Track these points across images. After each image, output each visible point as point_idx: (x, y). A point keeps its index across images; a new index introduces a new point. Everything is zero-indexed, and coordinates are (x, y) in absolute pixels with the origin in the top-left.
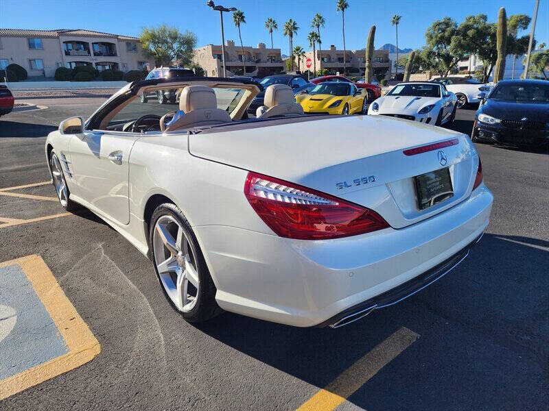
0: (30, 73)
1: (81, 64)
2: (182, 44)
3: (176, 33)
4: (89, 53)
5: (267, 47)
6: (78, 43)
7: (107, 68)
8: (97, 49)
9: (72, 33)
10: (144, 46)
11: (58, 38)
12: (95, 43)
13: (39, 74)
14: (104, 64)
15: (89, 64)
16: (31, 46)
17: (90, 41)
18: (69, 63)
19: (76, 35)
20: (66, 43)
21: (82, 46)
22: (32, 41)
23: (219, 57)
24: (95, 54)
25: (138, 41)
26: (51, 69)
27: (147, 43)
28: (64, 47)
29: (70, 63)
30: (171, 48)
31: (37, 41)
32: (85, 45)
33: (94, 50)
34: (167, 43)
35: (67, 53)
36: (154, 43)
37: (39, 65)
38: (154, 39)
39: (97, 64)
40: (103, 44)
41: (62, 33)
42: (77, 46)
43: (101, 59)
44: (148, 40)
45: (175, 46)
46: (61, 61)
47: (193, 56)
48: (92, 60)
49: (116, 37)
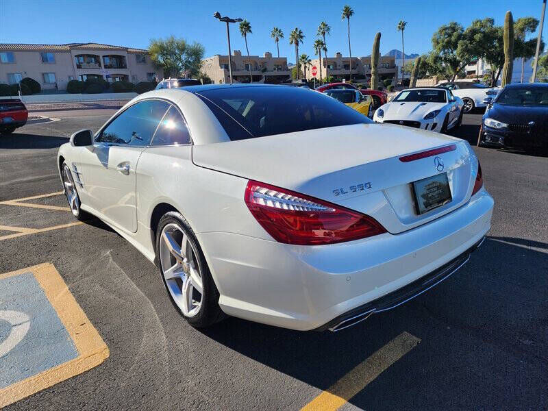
0: (43, 87)
1: (92, 77)
2: (189, 55)
3: (184, 45)
4: (100, 65)
5: (273, 56)
6: (89, 56)
7: (117, 80)
8: (108, 61)
9: (83, 46)
10: (153, 58)
11: (70, 51)
12: (105, 56)
14: (115, 76)
15: (100, 76)
16: (44, 60)
17: (101, 54)
18: (80, 76)
19: (90, 49)
20: (78, 56)
21: (93, 59)
22: (45, 54)
23: (226, 67)
24: (106, 67)
25: (147, 53)
26: (63, 81)
27: (156, 55)
28: (75, 61)
29: (82, 76)
30: (180, 59)
31: (49, 55)
32: (96, 58)
33: (104, 63)
34: (175, 54)
35: (79, 67)
36: (163, 54)
37: (52, 79)
38: (164, 50)
39: (107, 77)
40: (113, 56)
41: (74, 46)
42: (88, 59)
43: (111, 72)
44: (157, 52)
45: (183, 57)
46: (72, 74)
47: (201, 66)
48: (104, 72)
49: (126, 49)
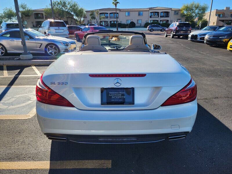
0: (136, 25)
1: (155, 21)
2: (200, 10)
3: (198, 5)
4: (159, 16)
6: (156, 12)
7: (164, 22)
8: (162, 14)
9: (155, 8)
10: (182, 12)
11: (149, 11)
12: (162, 12)
13: (139, 25)
14: (163, 21)
15: (158, 21)
16: (139, 15)
17: (160, 11)
20: (151, 13)
21: (157, 14)
22: (140, 12)
23: (219, 16)
24: (161, 17)
25: (180, 10)
26: (143, 23)
27: (184, 11)
28: (150, 14)
29: (151, 21)
30: (194, 12)
31: (141, 13)
32: (158, 13)
34: (193, 10)
35: (151, 17)
37: (140, 22)
38: (188, 9)
39: (160, 21)
40: (165, 12)
41: (150, 9)
42: (154, 14)
43: (162, 19)
44: (184, 9)
45: (197, 11)
46: (148, 20)
48: (159, 19)
49: (171, 9)
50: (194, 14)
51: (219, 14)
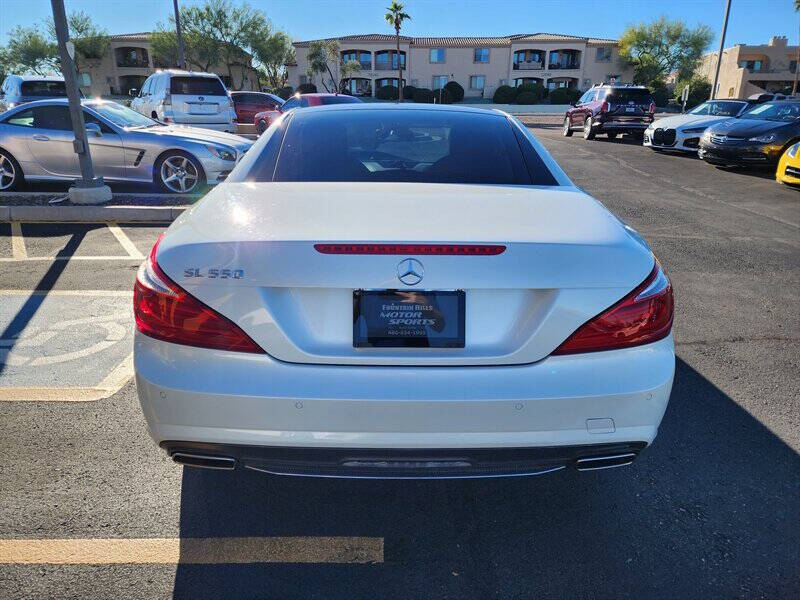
0: (467, 93)
1: (529, 81)
2: (684, 45)
3: (679, 30)
4: (543, 65)
6: (533, 51)
7: (562, 85)
8: (556, 59)
9: (530, 38)
10: (622, 52)
11: (510, 46)
12: (556, 51)
13: (477, 94)
14: (558, 81)
15: (539, 81)
16: (477, 58)
17: (547, 48)
18: (513, 80)
19: (531, 42)
20: (518, 52)
21: (537, 56)
22: (479, 51)
24: (550, 67)
25: (616, 45)
26: (491, 89)
27: (629, 47)
28: (514, 59)
29: (517, 80)
30: (666, 54)
31: (485, 52)
32: (541, 53)
33: (550, 61)
34: (660, 45)
35: (516, 67)
36: (639, 46)
37: (479, 83)
38: (643, 40)
39: (549, 81)
40: (566, 51)
41: (516, 39)
42: (530, 56)
43: (556, 74)
44: (630, 43)
45: (674, 49)
46: (505, 77)
47: (700, 64)
48: (545, 74)
49: (586, 41)
50: (666, 61)
51: (750, 60)
